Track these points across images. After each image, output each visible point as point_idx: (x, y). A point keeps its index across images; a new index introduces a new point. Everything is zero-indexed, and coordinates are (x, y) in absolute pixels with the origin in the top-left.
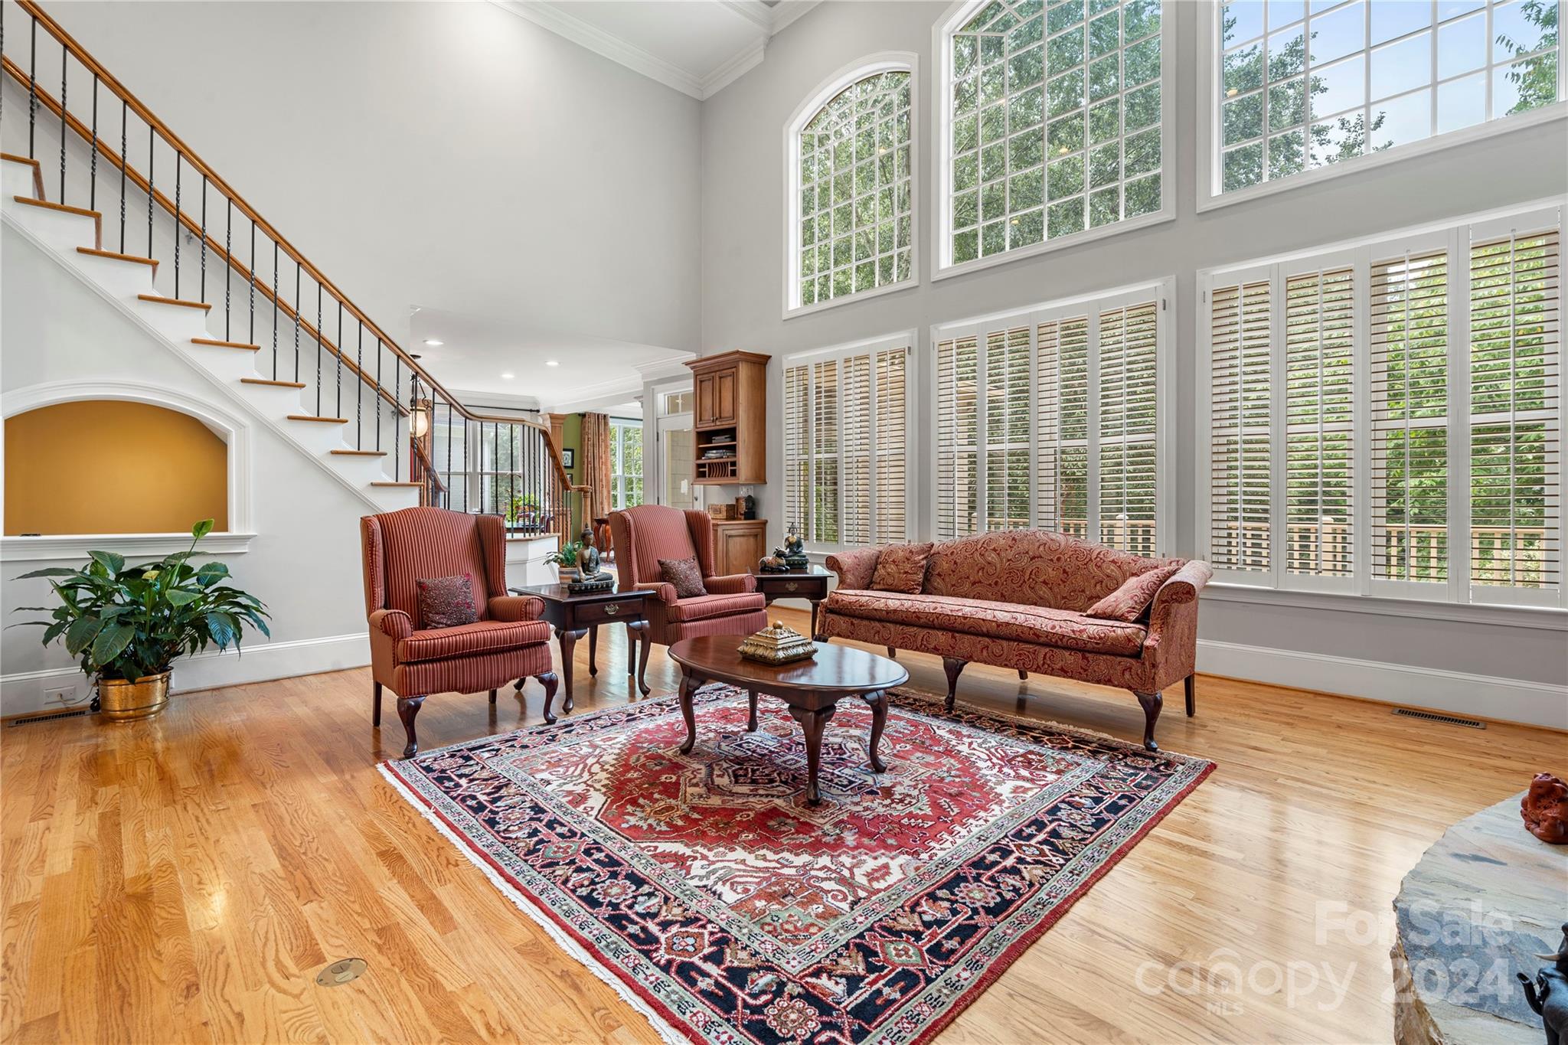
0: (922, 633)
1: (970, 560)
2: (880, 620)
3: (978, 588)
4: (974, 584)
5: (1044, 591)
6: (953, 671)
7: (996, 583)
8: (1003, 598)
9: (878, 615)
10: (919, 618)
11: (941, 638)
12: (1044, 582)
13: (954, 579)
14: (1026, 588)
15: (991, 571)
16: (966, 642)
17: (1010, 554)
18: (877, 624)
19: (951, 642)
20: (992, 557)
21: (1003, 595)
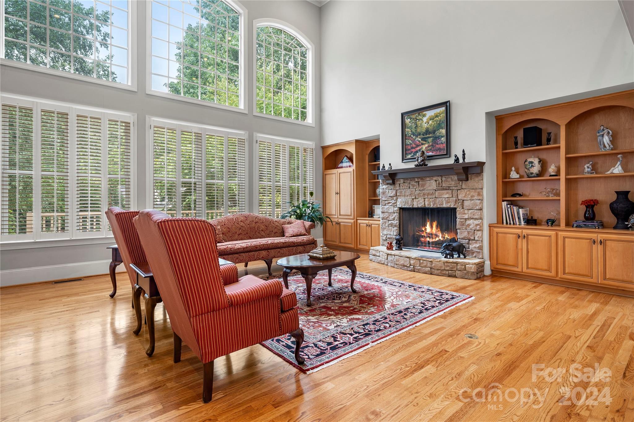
0: (256, 253)
1: (234, 226)
2: (237, 253)
3: (241, 236)
4: (239, 235)
5: (262, 233)
6: (269, 264)
7: (247, 233)
8: (250, 238)
9: (238, 251)
10: (257, 248)
11: (264, 253)
12: (262, 230)
13: (230, 234)
14: (257, 233)
15: (244, 229)
16: (272, 252)
17: (248, 222)
18: (236, 255)
19: (268, 253)
20: (242, 224)
21: (250, 237)
